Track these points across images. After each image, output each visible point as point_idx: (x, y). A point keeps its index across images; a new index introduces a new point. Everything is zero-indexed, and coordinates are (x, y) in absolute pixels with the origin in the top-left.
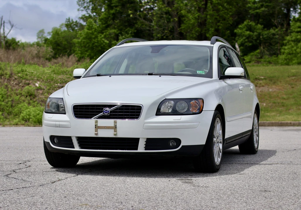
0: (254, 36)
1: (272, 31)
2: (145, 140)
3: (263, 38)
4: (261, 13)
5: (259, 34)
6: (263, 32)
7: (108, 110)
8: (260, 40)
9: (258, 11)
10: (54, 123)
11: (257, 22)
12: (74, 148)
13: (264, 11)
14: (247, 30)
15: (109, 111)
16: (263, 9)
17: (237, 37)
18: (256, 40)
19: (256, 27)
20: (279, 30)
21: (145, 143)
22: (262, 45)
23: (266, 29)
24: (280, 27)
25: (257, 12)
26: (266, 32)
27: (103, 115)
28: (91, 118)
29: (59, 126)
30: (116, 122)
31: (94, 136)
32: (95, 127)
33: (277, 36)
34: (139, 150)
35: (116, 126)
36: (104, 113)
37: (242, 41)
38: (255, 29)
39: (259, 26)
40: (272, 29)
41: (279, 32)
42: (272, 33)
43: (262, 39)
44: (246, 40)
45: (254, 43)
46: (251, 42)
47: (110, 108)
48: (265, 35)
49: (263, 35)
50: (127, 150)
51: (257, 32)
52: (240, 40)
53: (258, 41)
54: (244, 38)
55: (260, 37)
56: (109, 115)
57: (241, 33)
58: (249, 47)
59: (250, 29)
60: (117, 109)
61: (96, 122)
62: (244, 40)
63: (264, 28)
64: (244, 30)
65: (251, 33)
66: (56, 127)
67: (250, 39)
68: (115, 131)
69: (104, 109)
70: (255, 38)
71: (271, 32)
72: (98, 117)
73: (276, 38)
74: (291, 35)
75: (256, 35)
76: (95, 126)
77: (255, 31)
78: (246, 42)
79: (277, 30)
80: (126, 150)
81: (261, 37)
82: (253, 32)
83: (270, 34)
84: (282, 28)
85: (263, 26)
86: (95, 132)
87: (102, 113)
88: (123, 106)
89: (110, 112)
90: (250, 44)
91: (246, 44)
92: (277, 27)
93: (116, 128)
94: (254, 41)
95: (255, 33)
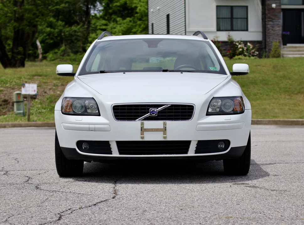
0: (55, 33)
1: (74, 28)
2: (196, 143)
3: (64, 35)
4: (61, 9)
5: (61, 31)
6: (65, 29)
7: (155, 110)
8: (61, 37)
9: (58, 7)
10: (88, 126)
11: (57, 18)
12: (112, 154)
13: (64, 7)
14: (47, 27)
15: (156, 112)
16: (63, 5)
17: (37, 34)
18: (56, 37)
19: (56, 23)
20: (81, 27)
21: (196, 146)
22: (64, 42)
23: (67, 26)
24: (81, 24)
25: (57, 9)
26: (68, 29)
27: (150, 116)
28: (135, 119)
29: (95, 130)
30: (165, 123)
31: (140, 140)
32: (141, 130)
33: (79, 34)
34: (189, 154)
35: (166, 128)
36: (151, 114)
37: (43, 38)
38: (56, 25)
39: (60, 23)
40: (73, 26)
41: (81, 30)
42: (74, 30)
43: (63, 37)
44: (47, 37)
45: (56, 40)
46: (52, 39)
47: (157, 108)
48: (67, 32)
49: (64, 32)
50: (176, 154)
51: (58, 29)
52: (41, 36)
53: (59, 38)
54: (45, 35)
55: (61, 34)
56: (157, 115)
57: (42, 30)
58: (51, 44)
59: (50, 25)
60: (165, 109)
61: (142, 124)
62: (46, 36)
63: (66, 24)
64: (45, 26)
65: (52, 30)
66: (89, 131)
67: (51, 36)
68: (165, 134)
69: (151, 110)
70: (56, 35)
71: (72, 29)
72: (143, 119)
73: (78, 36)
74: (96, 32)
75: (57, 32)
76: (141, 128)
77: (56, 27)
78: (46, 39)
79: (79, 27)
80: (174, 154)
81: (63, 34)
82: (54, 29)
83: (71, 31)
84: (83, 26)
85: (64, 23)
86: (141, 135)
87: (149, 114)
88: (172, 106)
89: (158, 112)
90: (52, 41)
91: (47, 41)
92: (78, 24)
93: (166, 130)
94: (55, 38)
95: (57, 30)
